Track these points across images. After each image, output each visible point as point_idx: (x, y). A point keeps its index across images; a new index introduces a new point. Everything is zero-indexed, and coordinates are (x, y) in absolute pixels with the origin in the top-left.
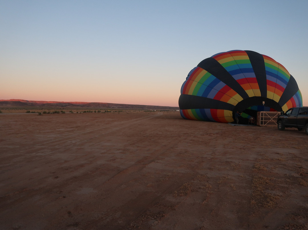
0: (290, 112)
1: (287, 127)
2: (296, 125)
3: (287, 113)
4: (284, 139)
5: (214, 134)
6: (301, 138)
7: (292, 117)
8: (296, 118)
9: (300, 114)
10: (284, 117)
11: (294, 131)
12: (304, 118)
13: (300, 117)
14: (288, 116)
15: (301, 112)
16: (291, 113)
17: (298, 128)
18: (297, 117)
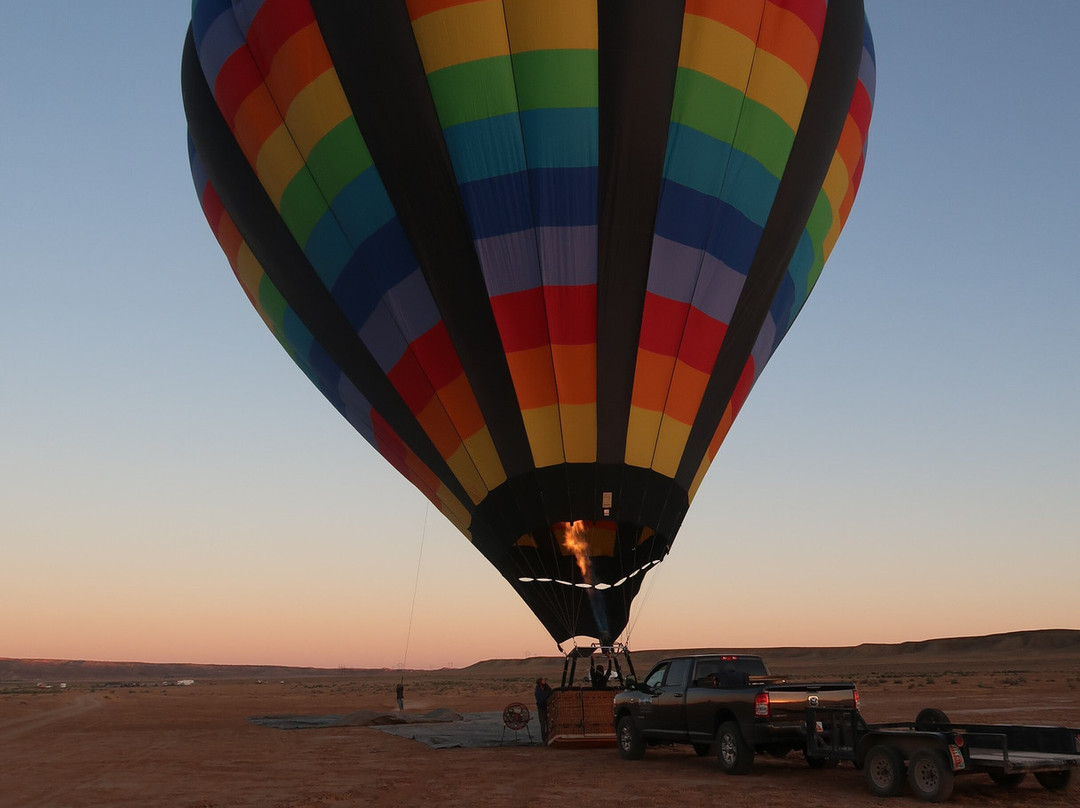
0: (657, 677)
1: (655, 741)
2: (682, 732)
3: (651, 682)
4: (635, 798)
5: (337, 799)
6: (700, 788)
7: (667, 698)
8: (680, 701)
9: (696, 684)
10: (640, 701)
11: (684, 759)
12: (709, 702)
13: (696, 696)
14: (652, 693)
15: (699, 676)
16: (664, 683)
17: (696, 746)
18: (685, 698)
